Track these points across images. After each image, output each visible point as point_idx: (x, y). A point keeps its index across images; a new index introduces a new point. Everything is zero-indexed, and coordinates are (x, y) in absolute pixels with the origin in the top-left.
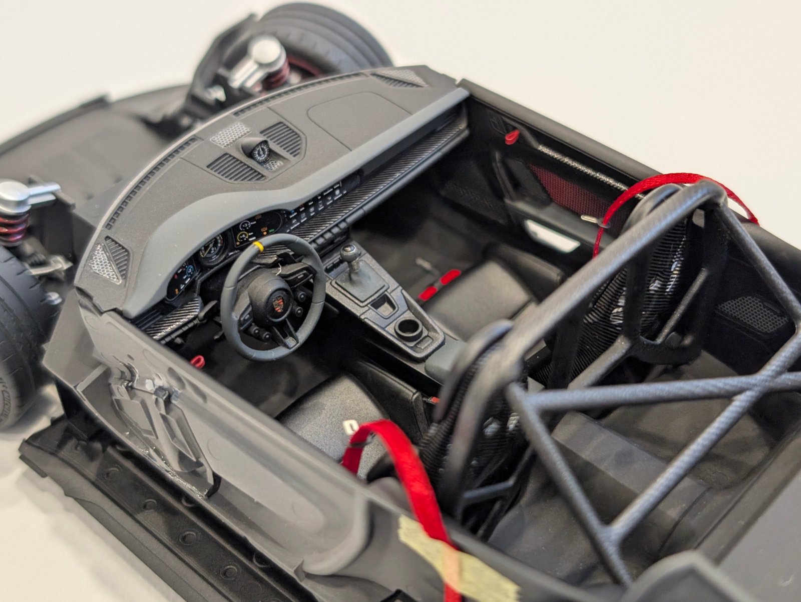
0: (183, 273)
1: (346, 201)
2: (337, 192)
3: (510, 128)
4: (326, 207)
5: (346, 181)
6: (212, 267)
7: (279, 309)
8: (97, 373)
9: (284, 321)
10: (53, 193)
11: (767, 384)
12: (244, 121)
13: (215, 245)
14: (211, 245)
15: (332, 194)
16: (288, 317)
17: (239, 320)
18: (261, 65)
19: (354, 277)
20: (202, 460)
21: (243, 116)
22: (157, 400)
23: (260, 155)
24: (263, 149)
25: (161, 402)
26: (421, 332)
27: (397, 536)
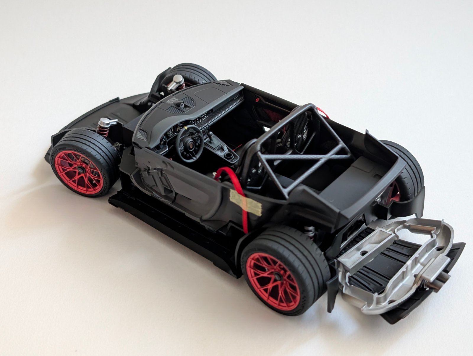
0: (163, 138)
1: (208, 120)
2: (205, 117)
3: (257, 97)
4: (202, 121)
5: (208, 113)
6: (170, 137)
7: (191, 147)
8: (136, 170)
9: (192, 151)
10: (117, 122)
11: (329, 157)
12: (176, 97)
13: (171, 131)
14: (170, 131)
15: (204, 117)
16: (193, 150)
17: (181, 149)
18: (177, 83)
19: (212, 141)
20: (172, 190)
21: (175, 96)
22: (158, 172)
23: (182, 106)
24: (183, 104)
25: (160, 173)
26: (232, 157)
27: (229, 199)
